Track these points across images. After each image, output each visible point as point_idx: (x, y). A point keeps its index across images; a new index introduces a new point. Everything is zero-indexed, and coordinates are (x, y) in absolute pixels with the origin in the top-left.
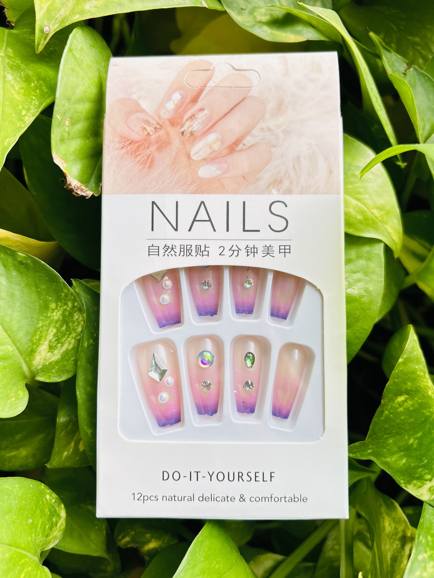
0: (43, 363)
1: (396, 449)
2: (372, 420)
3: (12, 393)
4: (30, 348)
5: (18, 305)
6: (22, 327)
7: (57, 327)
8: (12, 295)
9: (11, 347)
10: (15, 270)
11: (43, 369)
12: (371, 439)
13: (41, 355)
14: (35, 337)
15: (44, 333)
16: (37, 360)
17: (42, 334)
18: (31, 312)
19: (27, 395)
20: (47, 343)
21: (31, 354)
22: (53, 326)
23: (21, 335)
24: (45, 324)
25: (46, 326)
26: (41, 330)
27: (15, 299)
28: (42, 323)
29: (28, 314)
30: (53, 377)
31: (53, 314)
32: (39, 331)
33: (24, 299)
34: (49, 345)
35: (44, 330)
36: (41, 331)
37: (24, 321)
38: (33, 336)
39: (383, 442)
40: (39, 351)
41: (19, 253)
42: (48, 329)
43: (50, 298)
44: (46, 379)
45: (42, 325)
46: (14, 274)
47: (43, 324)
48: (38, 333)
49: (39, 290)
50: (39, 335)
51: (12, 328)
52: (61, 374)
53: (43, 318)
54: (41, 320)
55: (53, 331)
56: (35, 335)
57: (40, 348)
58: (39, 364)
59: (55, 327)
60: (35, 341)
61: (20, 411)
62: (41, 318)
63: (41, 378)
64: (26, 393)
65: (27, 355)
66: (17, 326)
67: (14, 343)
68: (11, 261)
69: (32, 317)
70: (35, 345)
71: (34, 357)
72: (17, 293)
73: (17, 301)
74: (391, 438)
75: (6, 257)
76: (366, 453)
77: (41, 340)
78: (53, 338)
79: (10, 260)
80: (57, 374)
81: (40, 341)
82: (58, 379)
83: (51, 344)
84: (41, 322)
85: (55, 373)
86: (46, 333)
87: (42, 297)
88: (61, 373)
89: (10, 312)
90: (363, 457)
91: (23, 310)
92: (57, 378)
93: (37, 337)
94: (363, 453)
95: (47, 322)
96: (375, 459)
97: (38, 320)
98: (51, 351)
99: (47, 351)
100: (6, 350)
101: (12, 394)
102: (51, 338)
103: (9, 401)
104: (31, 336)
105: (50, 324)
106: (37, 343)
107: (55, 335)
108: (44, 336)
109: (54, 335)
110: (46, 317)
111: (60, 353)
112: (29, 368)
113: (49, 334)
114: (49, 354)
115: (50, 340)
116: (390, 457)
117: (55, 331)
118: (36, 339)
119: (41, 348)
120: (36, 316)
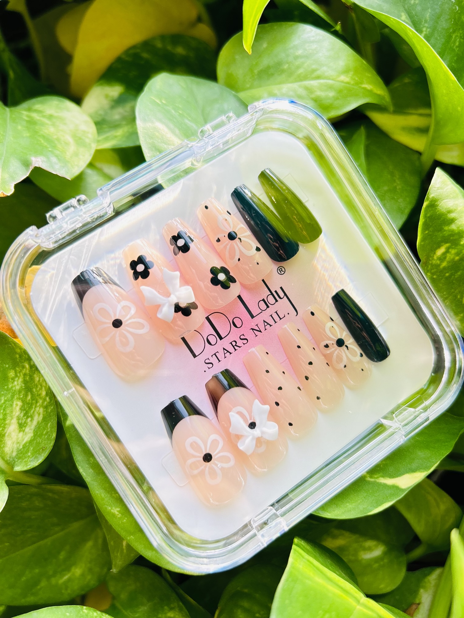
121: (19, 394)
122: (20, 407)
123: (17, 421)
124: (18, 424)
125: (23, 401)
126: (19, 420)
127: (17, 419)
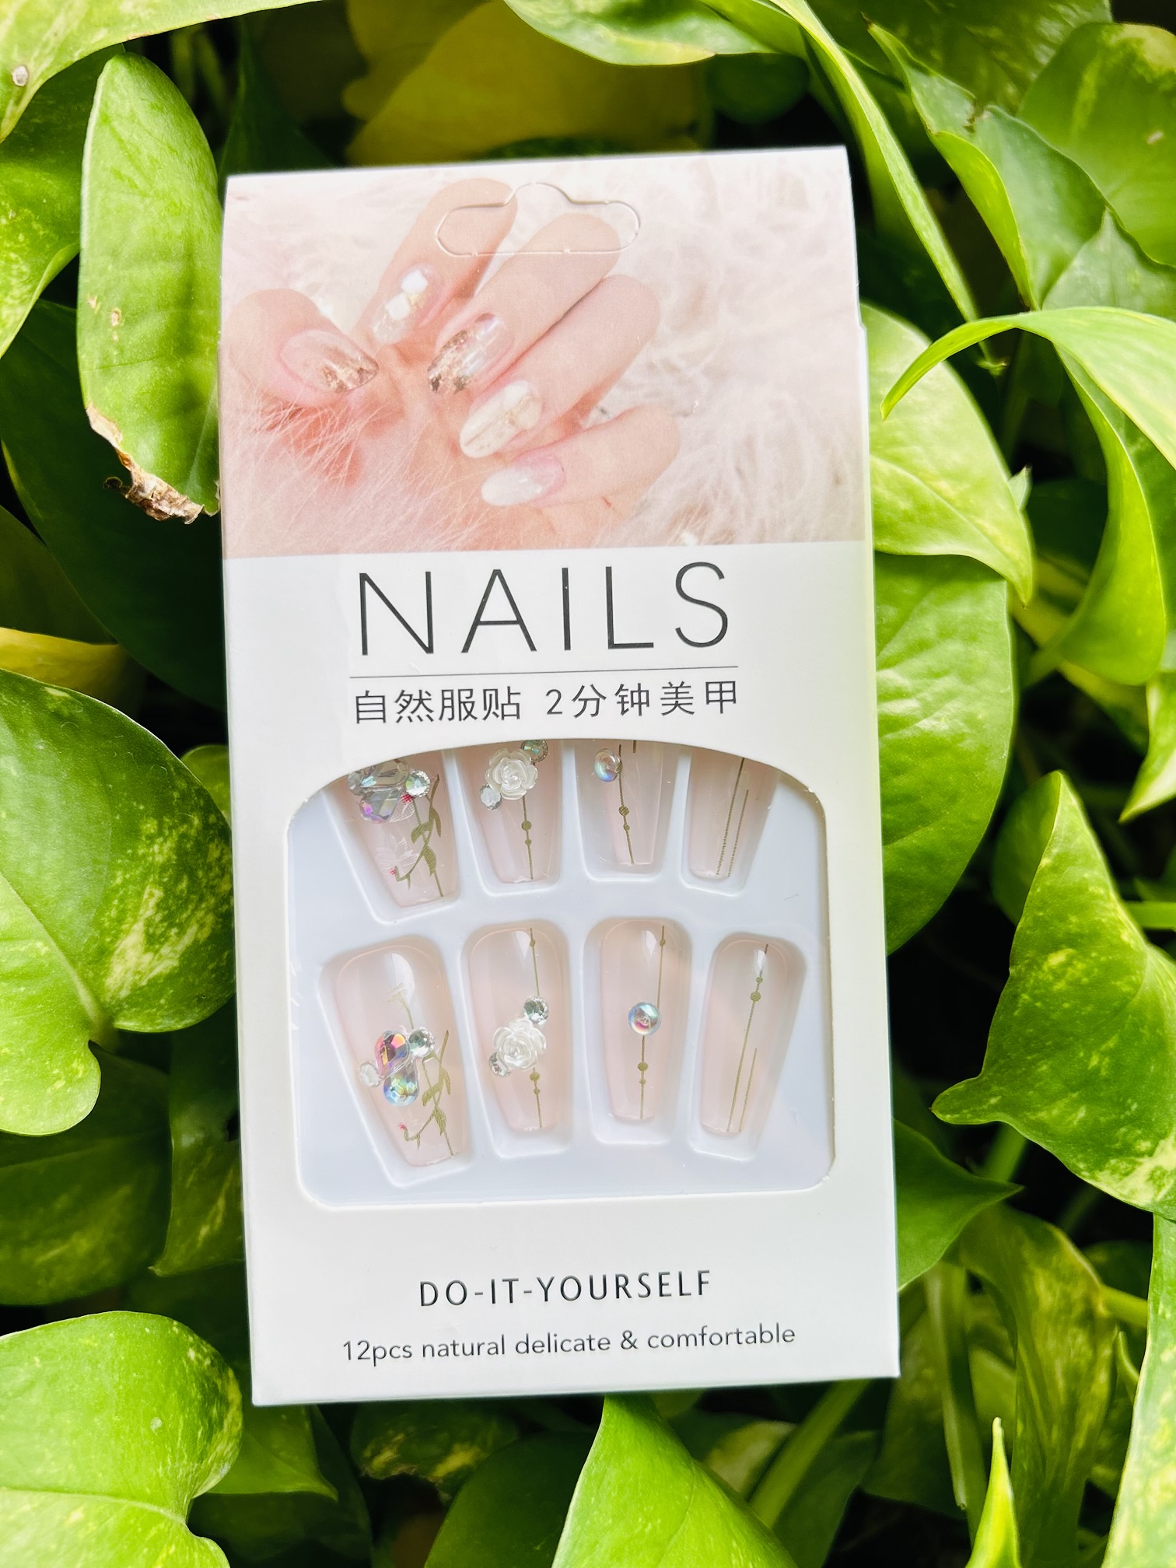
0: (132, 983)
1: (1059, 1085)
2: (993, 1022)
3: (57, 1068)
4: (95, 943)
5: (54, 830)
6: (69, 890)
7: (164, 883)
8: (39, 805)
9: (45, 945)
10: (43, 737)
11: (134, 998)
12: (995, 1068)
13: (126, 961)
14: (107, 914)
15: (132, 902)
16: (115, 976)
17: (126, 904)
18: (91, 846)
19: (96, 1071)
20: (140, 927)
21: (98, 961)
22: (154, 882)
23: (70, 910)
24: (131, 876)
25: (134, 883)
26: (121, 892)
27: (47, 814)
28: (124, 874)
29: (84, 853)
30: (162, 1017)
31: (151, 850)
32: (118, 896)
33: (71, 813)
34: (147, 933)
35: (130, 892)
36: (122, 895)
37: (76, 873)
38: (101, 912)
39: (1025, 1072)
40: (121, 952)
41: (51, 691)
42: (140, 889)
43: (142, 807)
44: (144, 1023)
45: (125, 879)
46: (41, 747)
47: (128, 876)
48: (116, 902)
49: (111, 786)
50: (117, 907)
51: (45, 893)
52: (183, 1008)
53: (127, 861)
54: (120, 866)
55: (153, 894)
56: (107, 909)
57: (121, 943)
58: (123, 984)
59: (160, 883)
60: (107, 924)
61: (81, 1114)
62: (120, 861)
63: (129, 1023)
64: (92, 1066)
65: (89, 963)
66: (56, 887)
67: (53, 935)
68: (30, 713)
69: (95, 861)
70: (109, 934)
71: (108, 968)
72: (52, 798)
73: (51, 820)
74: (1043, 1061)
75: (16, 703)
76: (985, 1107)
77: (123, 919)
78: (156, 914)
79: (26, 710)
80: (171, 1008)
81: (121, 925)
82: (177, 1021)
83: (151, 931)
84: (119, 873)
85: (166, 1007)
86: (135, 901)
87: (120, 805)
88: (184, 1005)
89: (34, 849)
90: (979, 1117)
91: (71, 843)
92: (173, 1019)
93: (113, 913)
94: (978, 1108)
95: (138, 872)
96: (1010, 1118)
97: (112, 867)
98: (151, 947)
99: (141, 949)
100: (32, 952)
101: (56, 1071)
102: (149, 913)
103: (49, 1090)
104: (95, 911)
105: (144, 877)
106: (114, 929)
107: (161, 904)
108: (130, 910)
109: (158, 905)
110: (134, 858)
111: (175, 952)
112: (97, 998)
113: (145, 902)
114: (148, 957)
115: (147, 919)
116: (1046, 1107)
117: (159, 893)
118: (111, 920)
119: (123, 943)
120: (105, 858)
121: (160, 873)
122: (156, 901)
123: (145, 928)
124: (144, 935)
125: (166, 891)
126: (150, 926)
127: (144, 925)
